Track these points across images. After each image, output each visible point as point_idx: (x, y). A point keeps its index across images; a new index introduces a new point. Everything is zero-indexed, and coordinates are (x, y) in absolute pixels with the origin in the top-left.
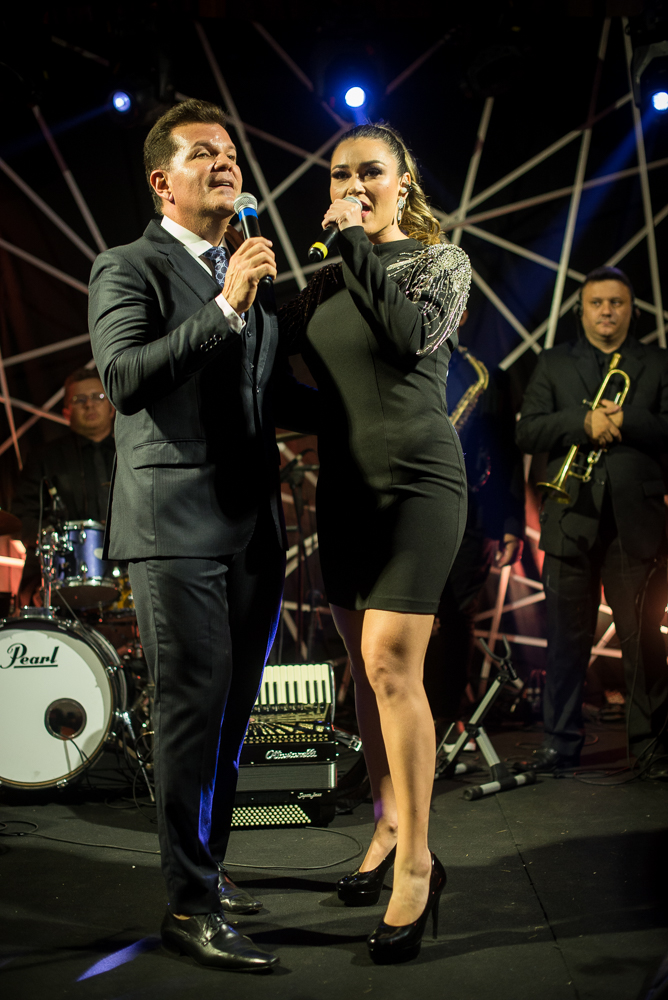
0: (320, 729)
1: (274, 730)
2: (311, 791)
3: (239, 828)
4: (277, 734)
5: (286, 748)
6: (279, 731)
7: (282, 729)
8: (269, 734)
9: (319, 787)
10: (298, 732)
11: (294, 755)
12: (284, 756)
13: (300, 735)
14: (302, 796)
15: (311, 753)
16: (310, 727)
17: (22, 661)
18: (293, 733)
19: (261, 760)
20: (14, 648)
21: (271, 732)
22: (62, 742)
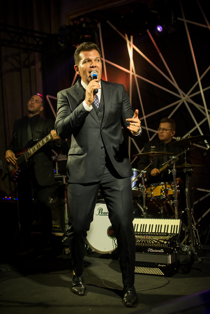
0: (165, 242)
1: (151, 242)
2: (162, 264)
3: (137, 273)
4: (152, 243)
5: (154, 248)
6: (152, 242)
7: (153, 241)
8: (149, 243)
9: (165, 263)
10: (158, 243)
11: (157, 251)
12: (153, 251)
13: (159, 244)
14: (159, 265)
15: (162, 251)
16: (162, 241)
17: (101, 213)
18: (157, 243)
19: (146, 252)
20: (99, 209)
21: (150, 242)
22: (112, 239)
